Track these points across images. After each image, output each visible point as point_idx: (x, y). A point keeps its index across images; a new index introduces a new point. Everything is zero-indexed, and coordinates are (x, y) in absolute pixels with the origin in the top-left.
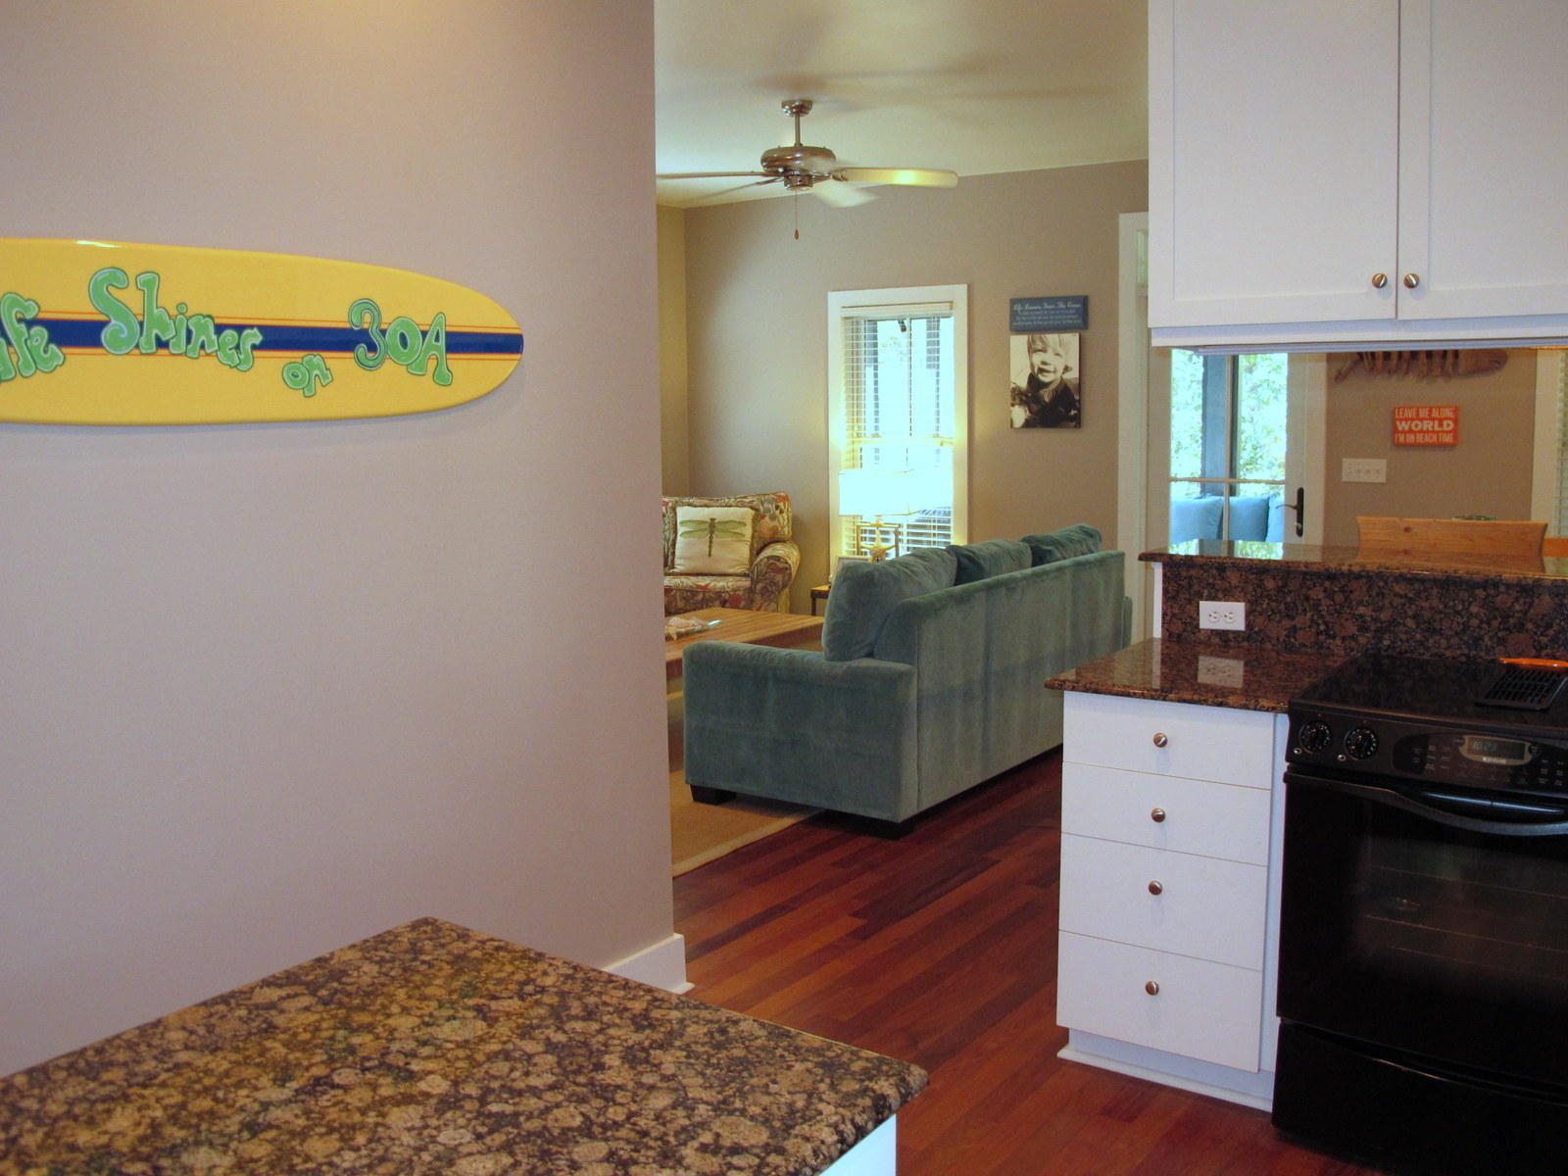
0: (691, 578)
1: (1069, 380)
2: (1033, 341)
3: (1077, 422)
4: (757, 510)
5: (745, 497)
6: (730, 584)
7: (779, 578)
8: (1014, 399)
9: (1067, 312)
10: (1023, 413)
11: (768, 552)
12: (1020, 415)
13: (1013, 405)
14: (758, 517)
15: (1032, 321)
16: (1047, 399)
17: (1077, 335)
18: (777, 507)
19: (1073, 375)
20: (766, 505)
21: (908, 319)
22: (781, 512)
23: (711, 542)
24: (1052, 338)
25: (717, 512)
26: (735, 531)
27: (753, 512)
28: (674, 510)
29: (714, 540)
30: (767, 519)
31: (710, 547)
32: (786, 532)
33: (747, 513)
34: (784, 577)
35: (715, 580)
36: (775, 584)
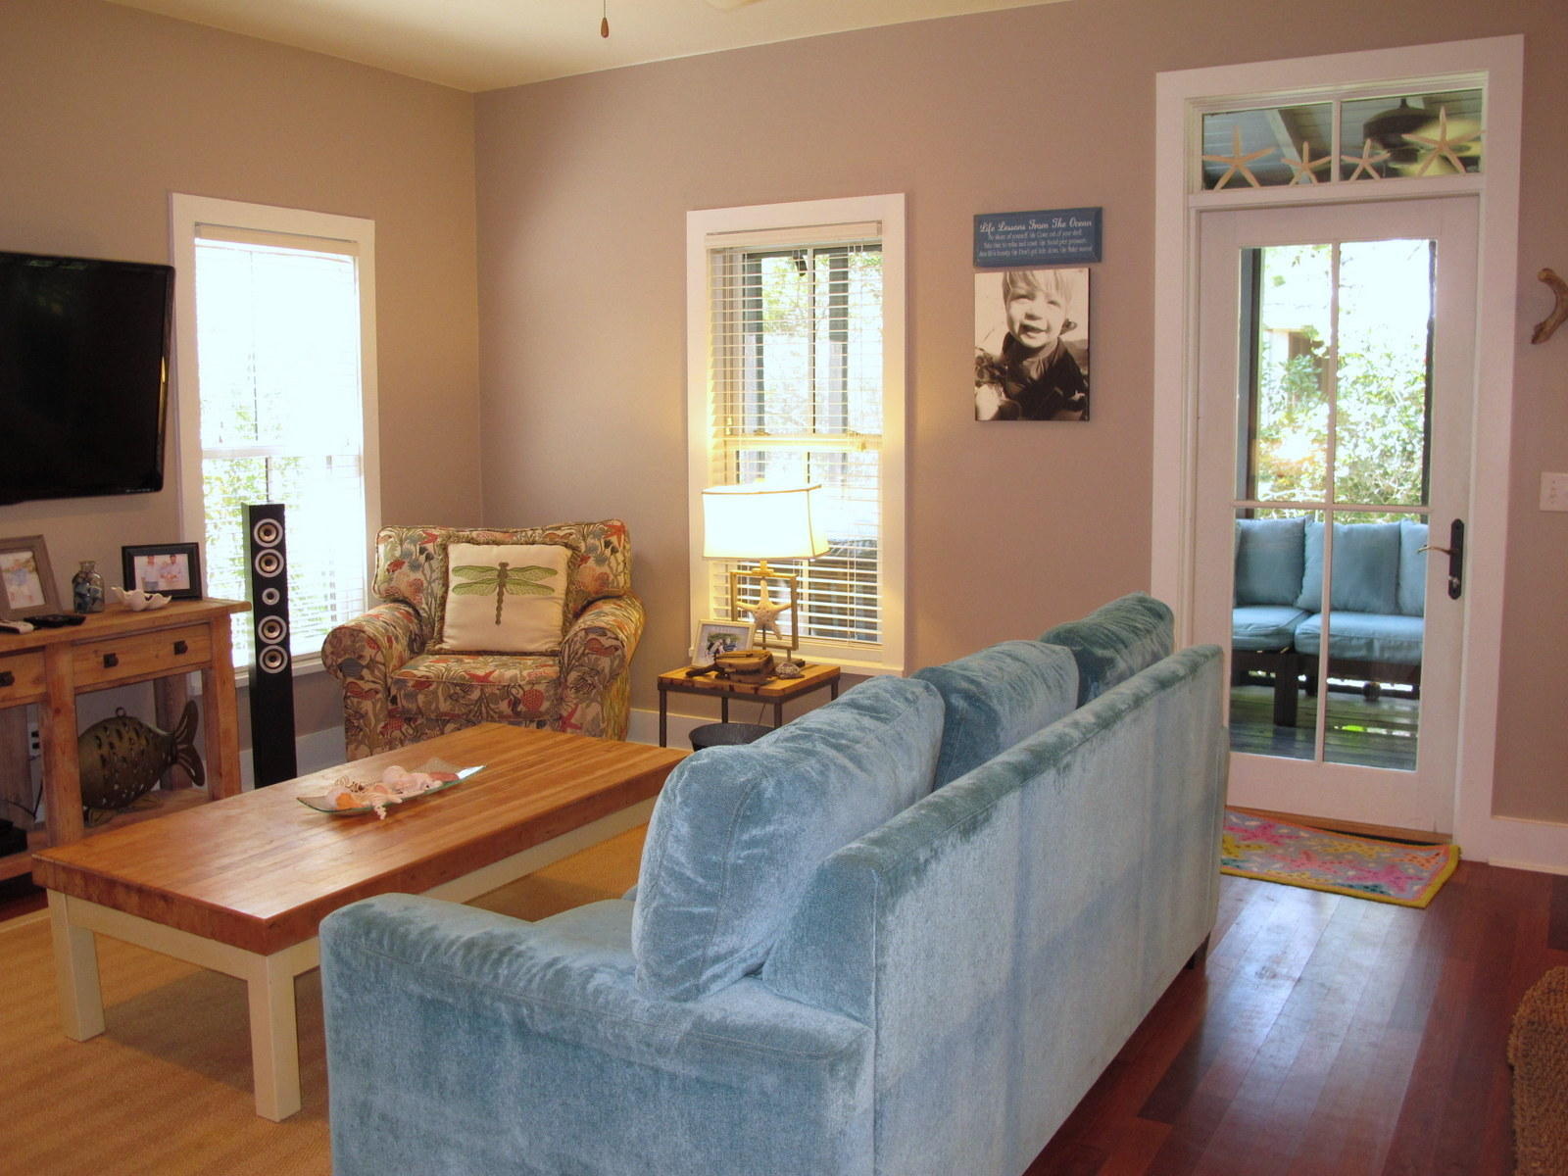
0: (467, 660)
1: (1071, 344)
2: (1013, 282)
3: (1083, 409)
4: (574, 549)
5: (559, 528)
6: (525, 673)
7: (605, 663)
8: (980, 374)
9: (1069, 234)
10: (996, 395)
11: (588, 620)
12: (990, 399)
13: (979, 384)
14: (577, 561)
15: (1010, 249)
16: (1034, 375)
17: (1087, 270)
18: (607, 544)
19: (1078, 336)
20: (590, 541)
21: (810, 252)
22: (614, 551)
23: (500, 601)
24: (1043, 277)
25: (512, 554)
26: (539, 583)
27: (569, 553)
28: (444, 548)
29: (506, 597)
30: (591, 562)
31: (499, 609)
32: (622, 584)
33: (561, 554)
34: (612, 662)
35: (505, 665)
36: (598, 673)
